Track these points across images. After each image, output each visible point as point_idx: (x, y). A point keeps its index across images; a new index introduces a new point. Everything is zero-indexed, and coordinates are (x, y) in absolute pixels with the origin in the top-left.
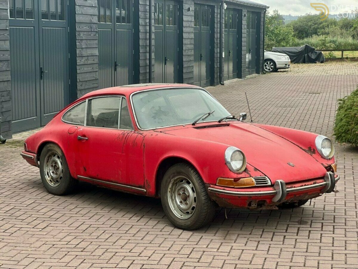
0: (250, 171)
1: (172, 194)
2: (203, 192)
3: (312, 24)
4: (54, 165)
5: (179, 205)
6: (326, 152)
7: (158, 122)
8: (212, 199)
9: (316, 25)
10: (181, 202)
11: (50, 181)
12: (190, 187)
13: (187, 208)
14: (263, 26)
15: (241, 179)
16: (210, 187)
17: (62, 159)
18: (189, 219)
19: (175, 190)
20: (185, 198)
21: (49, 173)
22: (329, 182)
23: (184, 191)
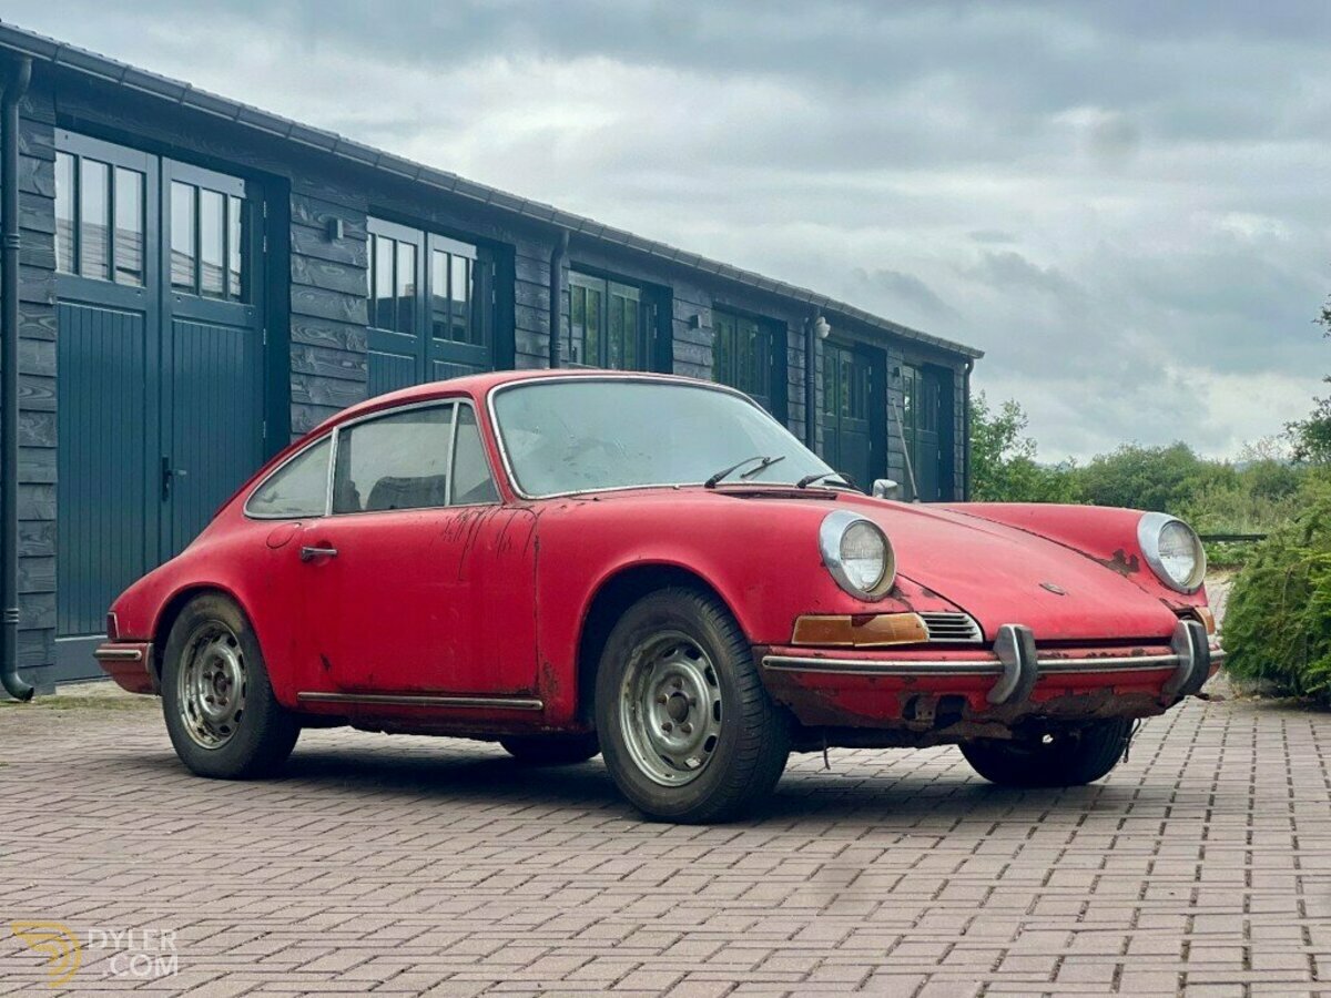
0: (908, 596)
1: (634, 705)
2: (745, 676)
3: (1146, 483)
4: (213, 674)
5: (661, 740)
6: (1178, 568)
7: (586, 475)
8: (777, 697)
9: (1160, 486)
10: (667, 728)
11: (197, 733)
12: (698, 668)
13: (688, 744)
14: (962, 420)
15: (878, 617)
16: (769, 653)
17: (243, 648)
18: (697, 782)
19: (646, 689)
20: (681, 713)
21: (196, 706)
22: (1189, 655)
23: (678, 686)
